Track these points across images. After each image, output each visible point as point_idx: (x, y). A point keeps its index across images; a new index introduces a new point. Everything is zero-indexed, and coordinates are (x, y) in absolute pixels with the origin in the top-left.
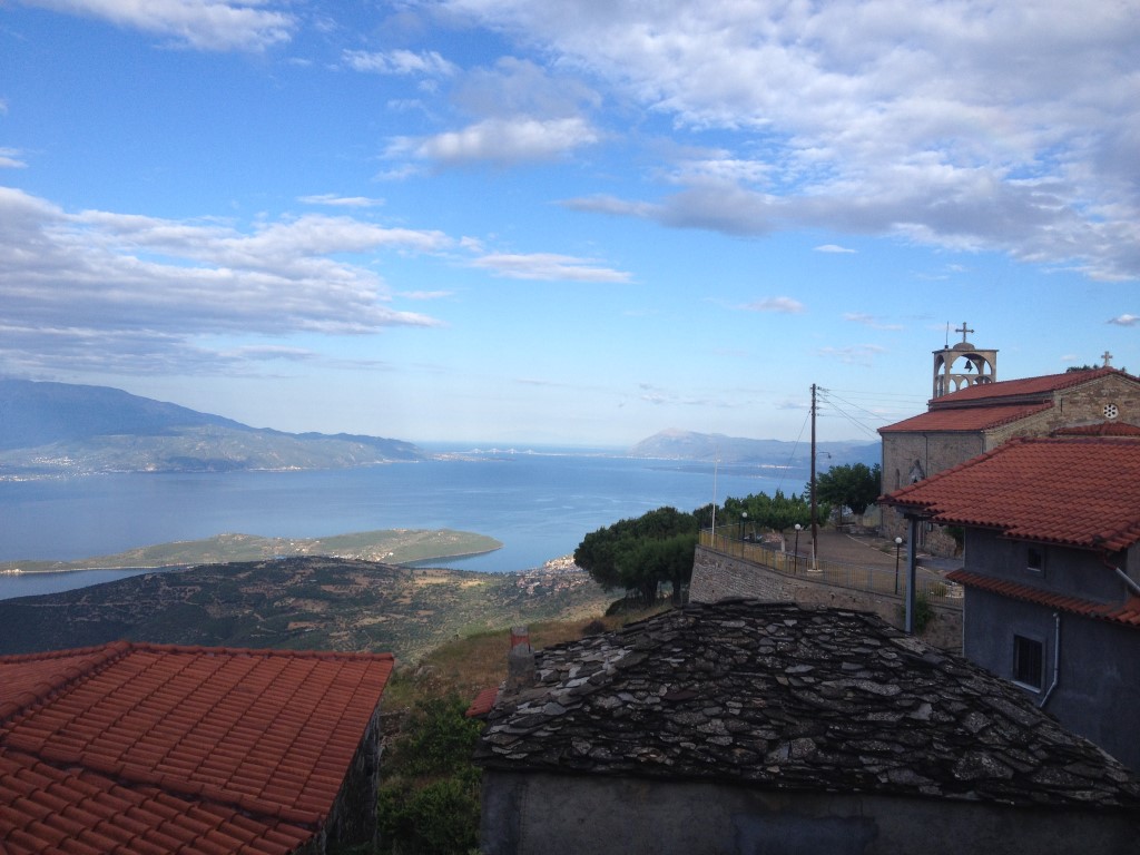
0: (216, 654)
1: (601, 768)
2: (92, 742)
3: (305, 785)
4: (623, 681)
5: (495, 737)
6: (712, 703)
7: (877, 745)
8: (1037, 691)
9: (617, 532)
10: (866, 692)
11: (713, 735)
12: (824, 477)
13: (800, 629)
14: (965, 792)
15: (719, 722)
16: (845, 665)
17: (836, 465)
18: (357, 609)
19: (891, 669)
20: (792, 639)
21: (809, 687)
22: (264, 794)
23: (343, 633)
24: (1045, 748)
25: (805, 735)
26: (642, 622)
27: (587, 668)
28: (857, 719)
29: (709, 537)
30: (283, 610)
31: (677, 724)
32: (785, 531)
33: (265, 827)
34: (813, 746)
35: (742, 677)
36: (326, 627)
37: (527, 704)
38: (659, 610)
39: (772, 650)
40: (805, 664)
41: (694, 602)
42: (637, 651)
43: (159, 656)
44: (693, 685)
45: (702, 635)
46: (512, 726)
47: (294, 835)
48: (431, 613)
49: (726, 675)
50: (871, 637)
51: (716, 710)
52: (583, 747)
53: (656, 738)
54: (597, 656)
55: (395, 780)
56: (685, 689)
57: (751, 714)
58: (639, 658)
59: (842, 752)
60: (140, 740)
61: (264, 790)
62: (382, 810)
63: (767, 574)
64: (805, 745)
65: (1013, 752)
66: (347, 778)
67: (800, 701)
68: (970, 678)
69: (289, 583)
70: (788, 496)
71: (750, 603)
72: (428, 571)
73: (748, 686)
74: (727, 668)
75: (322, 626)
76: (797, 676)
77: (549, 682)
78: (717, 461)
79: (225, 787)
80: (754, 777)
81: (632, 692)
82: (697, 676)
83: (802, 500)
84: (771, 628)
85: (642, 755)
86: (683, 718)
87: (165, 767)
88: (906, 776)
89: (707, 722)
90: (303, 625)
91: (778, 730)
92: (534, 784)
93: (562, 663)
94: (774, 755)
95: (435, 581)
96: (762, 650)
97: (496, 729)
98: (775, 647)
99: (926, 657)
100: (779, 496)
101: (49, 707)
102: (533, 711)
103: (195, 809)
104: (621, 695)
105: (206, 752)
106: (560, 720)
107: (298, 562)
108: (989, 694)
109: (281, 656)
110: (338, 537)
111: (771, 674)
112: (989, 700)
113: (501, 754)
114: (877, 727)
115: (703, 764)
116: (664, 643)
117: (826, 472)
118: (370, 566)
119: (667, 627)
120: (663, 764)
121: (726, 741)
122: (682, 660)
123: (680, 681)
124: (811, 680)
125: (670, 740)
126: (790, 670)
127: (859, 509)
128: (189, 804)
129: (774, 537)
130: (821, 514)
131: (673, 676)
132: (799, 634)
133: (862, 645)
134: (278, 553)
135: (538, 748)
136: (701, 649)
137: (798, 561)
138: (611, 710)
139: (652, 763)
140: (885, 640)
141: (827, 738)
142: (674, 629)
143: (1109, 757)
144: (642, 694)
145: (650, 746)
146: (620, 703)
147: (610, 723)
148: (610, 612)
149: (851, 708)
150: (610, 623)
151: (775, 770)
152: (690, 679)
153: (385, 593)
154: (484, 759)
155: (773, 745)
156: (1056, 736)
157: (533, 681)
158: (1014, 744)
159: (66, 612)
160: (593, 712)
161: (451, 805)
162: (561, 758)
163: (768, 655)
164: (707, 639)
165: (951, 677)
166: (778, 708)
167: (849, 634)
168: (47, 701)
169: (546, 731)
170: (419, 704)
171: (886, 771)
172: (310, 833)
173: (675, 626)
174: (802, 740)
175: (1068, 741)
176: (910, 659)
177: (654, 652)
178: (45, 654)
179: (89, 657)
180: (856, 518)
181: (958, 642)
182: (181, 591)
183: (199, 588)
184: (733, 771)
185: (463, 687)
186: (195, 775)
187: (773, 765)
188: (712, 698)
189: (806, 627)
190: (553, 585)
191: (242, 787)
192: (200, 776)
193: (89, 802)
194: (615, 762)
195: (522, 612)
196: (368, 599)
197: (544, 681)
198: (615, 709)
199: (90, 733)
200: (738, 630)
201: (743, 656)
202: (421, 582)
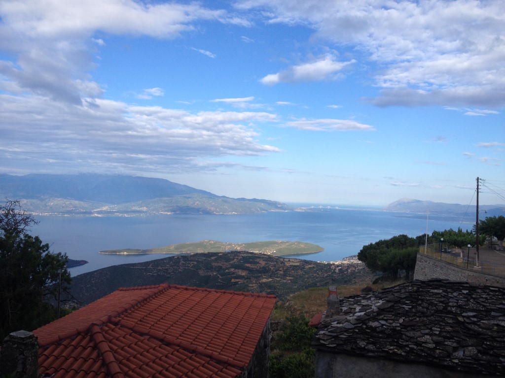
0: (203, 291)
1: (371, 354)
2: (153, 325)
3: (239, 350)
4: (381, 315)
5: (321, 336)
6: (425, 328)
9: (378, 246)
10: (503, 326)
11: (425, 343)
12: (483, 222)
13: (470, 295)
15: (428, 337)
16: (493, 313)
17: (489, 216)
18: (260, 275)
20: (466, 300)
21: (474, 323)
22: (221, 352)
23: (254, 285)
25: (472, 346)
26: (391, 288)
27: (364, 308)
28: (499, 339)
29: (424, 249)
30: (229, 273)
31: (408, 336)
32: (462, 247)
33: (222, 367)
34: (476, 351)
35: (440, 316)
36: (247, 282)
37: (336, 322)
38: (399, 283)
39: (455, 304)
40: (472, 312)
41: (417, 280)
42: (388, 301)
43: (180, 291)
44: (415, 319)
45: (420, 295)
46: (329, 332)
47: (234, 372)
48: (292, 278)
49: (432, 315)
51: (427, 331)
52: (362, 344)
53: (397, 342)
54: (369, 302)
55: (276, 351)
56: (412, 320)
57: (444, 334)
58: (389, 304)
59: (491, 355)
60: (172, 326)
61: (222, 351)
62: (271, 364)
63: (453, 268)
64: (472, 351)
66: (256, 349)
67: (469, 329)
69: (232, 262)
70: (464, 231)
71: (445, 282)
72: (291, 260)
73: (443, 321)
74: (433, 312)
75: (245, 281)
76: (468, 317)
77: (346, 313)
78: (428, 214)
79: (206, 348)
80: (446, 364)
81: (386, 320)
82: (418, 315)
83: (471, 233)
84: (455, 294)
85: (391, 350)
86: (411, 334)
87: (182, 338)
89: (423, 336)
90: (237, 280)
91: (458, 342)
92: (339, 359)
93: (352, 305)
94: (456, 354)
95: (294, 264)
96: (451, 304)
97: (322, 332)
98: (457, 303)
100: (460, 231)
101: (137, 310)
102: (339, 325)
103: (193, 357)
104: (380, 321)
105: (198, 333)
106: (352, 331)
107: (236, 253)
109: (229, 293)
110: (253, 243)
111: (455, 316)
113: (324, 344)
115: (420, 356)
116: (402, 298)
117: (484, 219)
118: (266, 256)
119: (403, 291)
120: (401, 354)
121: (431, 346)
122: (411, 307)
123: (409, 316)
124: (475, 319)
125: (404, 344)
126: (464, 314)
128: (191, 355)
129: (457, 250)
130: (481, 239)
131: (406, 314)
132: (469, 297)
133: (502, 304)
134: (227, 249)
135: (341, 342)
136: (420, 302)
137: (469, 261)
138: (376, 328)
139: (395, 353)
141: (483, 348)
142: (406, 292)
144: (391, 322)
145: (395, 346)
146: (380, 325)
147: (375, 334)
148: (375, 282)
149: (495, 334)
150: (374, 287)
151: (456, 361)
152: (414, 316)
153: (272, 268)
154: (316, 345)
155: (455, 349)
157: (339, 312)
159: (143, 271)
160: (367, 328)
161: (301, 365)
162: (352, 348)
163: (454, 307)
164: (423, 298)
166: (458, 332)
167: (495, 298)
168: (136, 307)
169: (345, 335)
170: (287, 318)
172: (240, 371)
173: (407, 290)
174: (470, 348)
177: (397, 302)
178: (136, 288)
179: (152, 290)
180: (499, 242)
182: (189, 264)
183: (195, 263)
184: (435, 360)
185: (307, 312)
186: (194, 342)
187: (455, 359)
188: (425, 325)
189: (473, 294)
190: (348, 268)
191: (212, 349)
192: (196, 343)
193: (151, 351)
194: (377, 352)
195: (333, 280)
196: (265, 271)
197: (344, 312)
198: (378, 327)
199: (153, 321)
200: (439, 294)
201: (441, 306)
202: (287, 264)
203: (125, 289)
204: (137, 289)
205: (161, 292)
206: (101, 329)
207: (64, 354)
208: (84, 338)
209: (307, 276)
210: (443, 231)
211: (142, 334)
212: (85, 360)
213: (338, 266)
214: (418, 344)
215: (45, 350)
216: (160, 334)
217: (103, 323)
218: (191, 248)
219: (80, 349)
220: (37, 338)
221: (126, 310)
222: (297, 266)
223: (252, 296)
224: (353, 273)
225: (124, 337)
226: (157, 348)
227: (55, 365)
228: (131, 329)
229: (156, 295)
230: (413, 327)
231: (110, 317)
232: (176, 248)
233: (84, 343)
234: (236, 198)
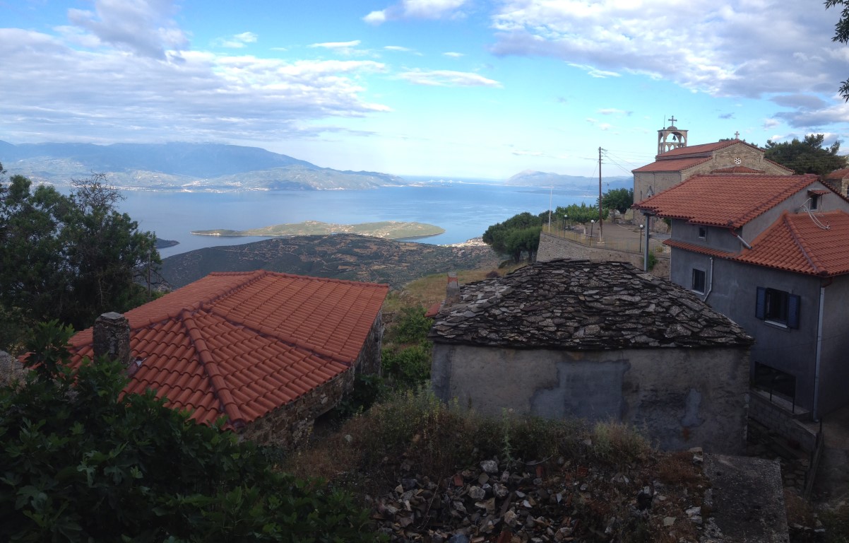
0: (304, 279)
1: (492, 343)
2: (247, 315)
3: (345, 344)
4: (504, 301)
5: (439, 327)
6: (546, 311)
7: (630, 325)
8: (703, 294)
10: (625, 301)
11: (547, 326)
12: (606, 195)
13: (592, 273)
14: (670, 343)
15: (550, 320)
16: (615, 289)
17: (612, 189)
18: (371, 261)
19: (637, 289)
20: (587, 278)
21: (597, 301)
22: (325, 346)
23: (364, 272)
24: (705, 320)
25: (593, 324)
26: (514, 272)
27: (487, 295)
28: (620, 314)
29: (547, 228)
30: (336, 259)
31: (529, 322)
32: (586, 224)
33: (326, 362)
34: (598, 328)
35: (562, 298)
36: (356, 269)
37: (456, 311)
38: (521, 266)
39: (577, 283)
40: (595, 289)
41: (539, 262)
42: (512, 287)
43: (278, 278)
44: (537, 303)
45: (542, 278)
46: (448, 322)
47: (339, 367)
48: (409, 264)
49: (554, 297)
50: (628, 274)
51: (549, 315)
52: (484, 333)
53: (518, 329)
54: (492, 289)
55: (390, 345)
56: (533, 305)
57: (566, 315)
58: (513, 290)
59: (613, 330)
60: (269, 316)
61: (326, 344)
62: (384, 358)
63: (577, 246)
64: (594, 328)
65: (691, 323)
66: (365, 342)
67: (590, 307)
68: (672, 290)
69: (338, 247)
70: (588, 206)
71: (568, 261)
72: (407, 244)
73: (565, 301)
74: (554, 293)
75: (354, 268)
76: (591, 296)
78: (552, 188)
79: (307, 341)
80: (567, 344)
81: (507, 307)
82: (539, 299)
83: (594, 208)
84: (577, 273)
85: (511, 337)
86: (532, 319)
87: (280, 330)
88: (643, 338)
89: (544, 320)
90: (345, 267)
91: (579, 322)
92: (459, 350)
93: (474, 291)
94: (577, 334)
95: (410, 248)
96: (572, 284)
97: (440, 323)
98: (579, 282)
99: (652, 282)
100: (583, 206)
101: (230, 297)
102: (458, 315)
103: (293, 350)
104: (501, 309)
106: (473, 319)
107: (343, 236)
109: (334, 282)
110: (361, 225)
111: (577, 295)
112: (681, 300)
113: (442, 335)
114: (630, 316)
115: (541, 340)
116: (523, 283)
117: (606, 192)
118: (377, 240)
119: (524, 275)
120: (521, 341)
121: (553, 329)
122: (532, 291)
123: (531, 301)
124: (598, 297)
125: (525, 330)
126: (585, 293)
127: (623, 211)
128: (291, 348)
129: (580, 226)
130: (604, 213)
131: (527, 299)
132: (592, 275)
133: (623, 278)
134: (333, 231)
135: (461, 332)
136: (541, 285)
137: (592, 238)
138: (497, 315)
139: (516, 341)
140: (634, 275)
141: (605, 324)
142: (528, 276)
143: (733, 322)
144: (513, 308)
145: (515, 332)
146: (501, 313)
147: (497, 322)
148: (501, 267)
149: (617, 309)
150: (499, 272)
151: (577, 341)
152: (536, 300)
153: (385, 253)
154: (432, 337)
155: (577, 329)
156: (710, 314)
157: (459, 300)
158: (691, 319)
159: (238, 255)
160: (489, 316)
161: (418, 358)
162: (473, 338)
163: (575, 286)
164: (545, 280)
165: (664, 290)
166: (579, 311)
167: (617, 273)
168: (229, 294)
169: (465, 324)
170: (402, 309)
171: (634, 337)
172: (347, 367)
173: (529, 274)
175: (715, 316)
176: (645, 283)
177: (518, 287)
178: (229, 273)
179: (247, 276)
180: (621, 216)
182: (289, 248)
183: (297, 247)
184: (556, 343)
185: (424, 302)
187: (576, 338)
188: (546, 309)
189: (595, 271)
190: (472, 252)
191: (315, 342)
192: (296, 335)
193: (246, 342)
194: (499, 340)
195: (454, 265)
196: (376, 256)
197: (465, 300)
198: (499, 315)
199: (247, 310)
200: (560, 274)
201: (563, 286)
202: (403, 249)
203: (217, 273)
204: (231, 275)
205: (257, 279)
206: (193, 315)
207: (155, 339)
208: (175, 323)
209: (425, 262)
210: (567, 206)
211: (235, 324)
212: (177, 347)
213: (461, 249)
214: (539, 329)
215: (137, 333)
216: (255, 324)
217: (195, 309)
218: (291, 230)
219: (171, 335)
220: (128, 320)
221: (218, 297)
222: (414, 251)
223: (360, 285)
224: (478, 256)
225: (216, 326)
226: (253, 339)
227: (147, 349)
228: (224, 317)
229: (251, 282)
230: (534, 312)
231: (201, 304)
232: (275, 230)
233: (175, 328)
234: (342, 170)
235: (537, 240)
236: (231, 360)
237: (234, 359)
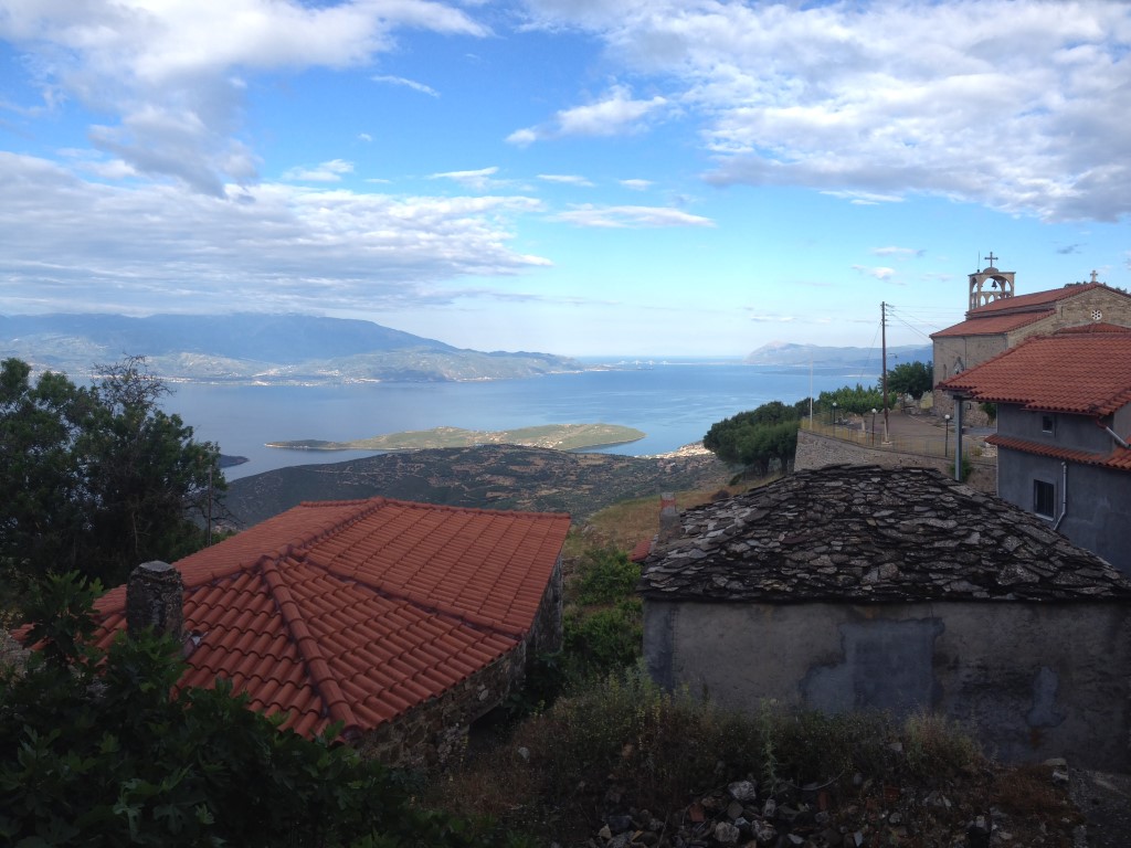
0: (442, 510)
1: (735, 596)
3: (511, 606)
4: (751, 531)
5: (652, 575)
6: (820, 544)
7: (941, 565)
8: (1051, 520)
9: (737, 422)
10: (932, 527)
11: (822, 567)
12: (893, 373)
13: (883, 484)
14: (1005, 594)
15: (826, 557)
16: (917, 508)
17: (900, 363)
18: (536, 483)
19: (950, 509)
20: (877, 492)
21: (891, 526)
23: (526, 501)
24: (1061, 559)
25: (889, 562)
26: (763, 487)
27: (722, 523)
28: (927, 546)
29: (808, 423)
30: (482, 483)
31: (794, 561)
32: (865, 414)
34: (896, 569)
36: (514, 496)
37: (675, 551)
38: (774, 478)
39: (863, 501)
40: (887, 509)
41: (800, 470)
42: (760, 509)
43: (404, 509)
44: (805, 531)
45: (810, 494)
46: (665, 567)
47: (504, 642)
48: (593, 486)
49: (830, 522)
50: (935, 486)
51: (824, 548)
52: (721, 581)
53: (778, 572)
54: (729, 514)
55: (572, 608)
56: (800, 534)
57: (849, 549)
58: (762, 513)
59: (917, 572)
60: (393, 566)
61: (482, 608)
63: (852, 447)
64: (890, 569)
65: (1039, 563)
66: (541, 603)
67: (885, 537)
68: (1006, 511)
69: (486, 464)
70: (866, 389)
71: (845, 468)
72: (588, 456)
73: (847, 528)
74: (830, 516)
75: (511, 495)
76: (882, 519)
77: (692, 534)
79: (453, 604)
80: (853, 594)
81: (758, 539)
82: (808, 525)
83: (876, 391)
84: (862, 485)
85: (768, 585)
86: (799, 556)
87: (410, 586)
88: (964, 586)
89: (817, 558)
90: (497, 494)
91: (870, 559)
92: (684, 608)
93: (702, 520)
94: (867, 577)
95: (594, 463)
96: (856, 501)
97: (652, 569)
98: (866, 499)
99: (974, 499)
100: (859, 389)
102: (681, 555)
103: (433, 619)
104: (749, 542)
105: (439, 579)
106: (702, 562)
107: (492, 448)
108: (1020, 523)
109: (488, 513)
110: (520, 430)
111: (864, 519)
112: (1020, 527)
113: (658, 588)
114: (941, 551)
115: (815, 589)
116: (781, 502)
117: (893, 369)
118: (545, 452)
119: (783, 490)
120: (785, 591)
121: (831, 570)
122: (796, 514)
123: (794, 529)
124: (892, 521)
125: (789, 573)
126: (876, 515)
127: (917, 396)
129: (856, 419)
130: (890, 399)
131: (789, 526)
132: (882, 489)
133: (928, 492)
134: (477, 442)
135: (686, 583)
136: (810, 504)
137: (875, 436)
138: (742, 553)
139: (775, 591)
140: (944, 488)
141: (905, 562)
142: (788, 491)
143: (1105, 562)
144: (766, 540)
145: (772, 578)
146: (749, 548)
147: (741, 563)
148: (733, 483)
149: (922, 539)
150: (732, 491)
151: (869, 588)
152: (803, 527)
154: (645, 591)
155: (866, 570)
156: (1069, 550)
157: (679, 534)
158: (1040, 557)
159: (337, 477)
160: (728, 555)
162: (704, 590)
163: (860, 505)
164: (815, 497)
165: (992, 511)
166: (868, 543)
167: (918, 485)
169: (692, 570)
170: (587, 553)
171: (948, 583)
172: (515, 642)
173: (790, 488)
174: (888, 565)
175: (1077, 553)
176: (963, 501)
177: (774, 508)
178: (329, 503)
179: (358, 507)
180: (916, 403)
181: (994, 487)
182: (412, 467)
183: (423, 466)
184: (838, 592)
186: (432, 595)
187: (867, 585)
188: (820, 540)
189: (888, 483)
190: (686, 465)
191: (465, 605)
192: (435, 596)
193: (360, 605)
194: (746, 591)
195: (661, 486)
196: (544, 476)
197: (689, 533)
198: (745, 552)
199: (360, 558)
200: (837, 488)
201: (842, 507)
202: (582, 464)
203: (311, 503)
204: (331, 505)
205: (372, 511)
206: (278, 565)
207: (221, 602)
208: (251, 578)
209: (616, 481)
210: (835, 390)
211: (342, 578)
212: (255, 614)
213: (669, 462)
214: (811, 571)
215: (193, 593)
216: (373, 579)
217: (281, 556)
218: (414, 440)
219: (245, 596)
220: (180, 574)
221: (316, 538)
222: (600, 465)
223: (529, 517)
224: (696, 471)
225: (314, 582)
226: (371, 602)
227: (209, 618)
228: (325, 568)
229: (363, 516)
230: (802, 546)
231: (290, 548)
232: (389, 441)
233: (251, 586)
234: (488, 351)
235: (794, 441)
236: (338, 635)
237: (343, 632)
